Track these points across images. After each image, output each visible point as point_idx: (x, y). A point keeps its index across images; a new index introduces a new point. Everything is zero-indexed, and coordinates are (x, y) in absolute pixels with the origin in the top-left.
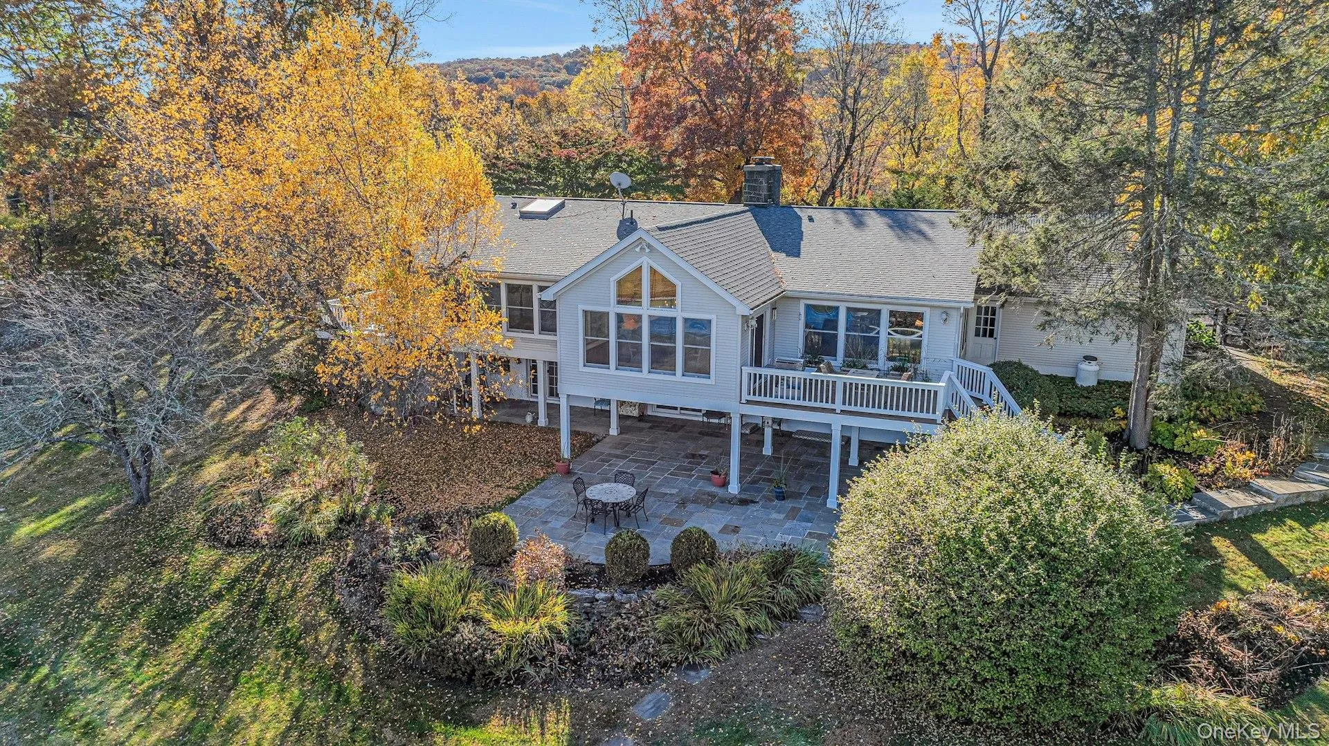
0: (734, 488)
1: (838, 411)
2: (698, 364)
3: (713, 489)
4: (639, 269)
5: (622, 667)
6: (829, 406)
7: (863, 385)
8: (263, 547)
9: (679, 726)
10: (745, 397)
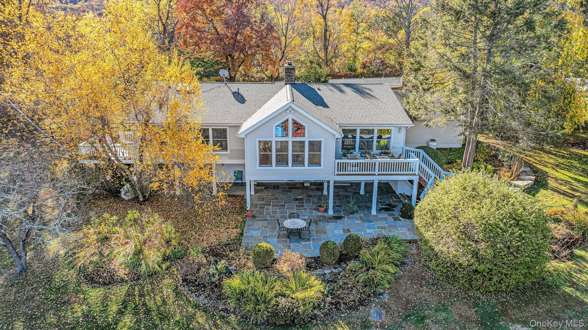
0: (331, 212)
1: (376, 175)
2: (315, 161)
3: (320, 214)
4: (287, 120)
5: (353, 301)
6: (373, 173)
7: (384, 163)
8: (126, 281)
9: (395, 320)
10: (336, 173)
